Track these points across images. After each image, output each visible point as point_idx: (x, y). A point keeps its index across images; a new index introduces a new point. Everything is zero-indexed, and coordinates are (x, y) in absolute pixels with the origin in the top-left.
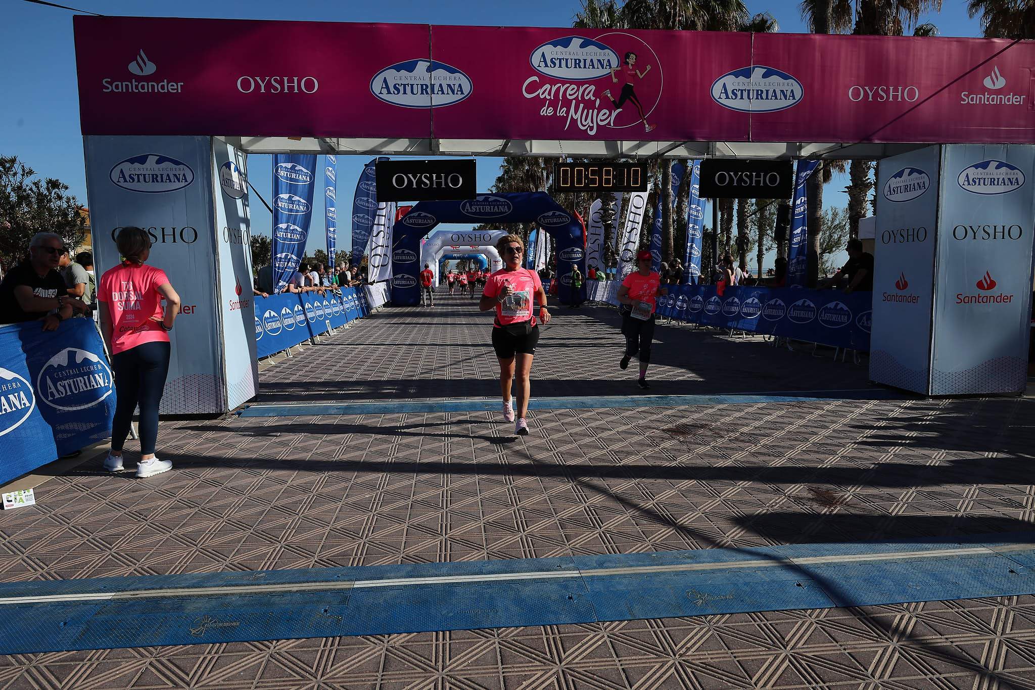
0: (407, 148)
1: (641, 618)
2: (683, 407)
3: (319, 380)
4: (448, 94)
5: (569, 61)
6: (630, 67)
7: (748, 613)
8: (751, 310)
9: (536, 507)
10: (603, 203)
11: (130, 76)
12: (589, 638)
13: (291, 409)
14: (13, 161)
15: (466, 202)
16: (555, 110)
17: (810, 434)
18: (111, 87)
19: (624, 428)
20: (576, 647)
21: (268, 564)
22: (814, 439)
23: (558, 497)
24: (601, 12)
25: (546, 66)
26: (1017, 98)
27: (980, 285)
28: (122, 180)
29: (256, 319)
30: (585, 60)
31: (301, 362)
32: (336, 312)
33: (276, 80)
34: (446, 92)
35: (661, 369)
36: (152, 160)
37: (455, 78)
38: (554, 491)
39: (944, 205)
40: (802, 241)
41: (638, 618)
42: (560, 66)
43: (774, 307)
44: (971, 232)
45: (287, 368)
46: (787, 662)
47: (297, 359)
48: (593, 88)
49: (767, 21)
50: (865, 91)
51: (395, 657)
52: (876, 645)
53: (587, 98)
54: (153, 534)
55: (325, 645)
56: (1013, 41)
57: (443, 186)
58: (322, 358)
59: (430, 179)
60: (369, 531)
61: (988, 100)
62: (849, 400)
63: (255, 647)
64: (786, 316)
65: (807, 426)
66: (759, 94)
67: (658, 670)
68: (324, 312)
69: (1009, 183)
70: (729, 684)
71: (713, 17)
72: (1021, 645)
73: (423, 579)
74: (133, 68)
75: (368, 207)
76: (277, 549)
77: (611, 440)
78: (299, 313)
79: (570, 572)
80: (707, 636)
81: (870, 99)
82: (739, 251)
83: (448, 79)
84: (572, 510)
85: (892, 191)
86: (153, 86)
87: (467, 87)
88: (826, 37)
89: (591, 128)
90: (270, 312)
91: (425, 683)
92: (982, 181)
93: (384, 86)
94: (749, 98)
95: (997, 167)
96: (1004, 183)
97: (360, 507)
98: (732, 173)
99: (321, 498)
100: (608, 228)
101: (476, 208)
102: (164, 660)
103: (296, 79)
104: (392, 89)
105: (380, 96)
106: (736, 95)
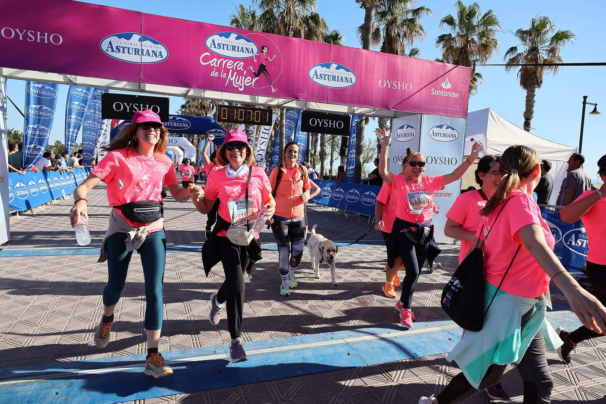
0: (124, 86)
1: (263, 380)
5: (229, 46)
6: (264, 53)
8: (326, 194)
9: (201, 314)
12: (232, 395)
16: (220, 74)
24: (248, 16)
25: (215, 47)
26: (456, 94)
29: (9, 188)
30: (238, 47)
32: (70, 185)
33: (31, 33)
34: (151, 55)
37: (157, 48)
39: (422, 145)
40: (354, 157)
41: (261, 381)
42: (223, 49)
43: (339, 192)
44: (434, 160)
45: (32, 222)
46: (342, 400)
48: (242, 63)
49: (338, 35)
50: (387, 83)
52: (386, 385)
53: (239, 69)
56: (455, 66)
59: (139, 107)
61: (443, 94)
66: (334, 78)
69: (452, 137)
71: (310, 30)
75: (95, 116)
78: (42, 185)
79: (221, 355)
80: (300, 388)
81: (389, 87)
82: (320, 159)
83: (153, 47)
85: (399, 136)
87: (165, 54)
88: (368, 51)
89: (241, 87)
90: (20, 184)
92: (440, 135)
93: (109, 46)
94: (328, 79)
95: (447, 128)
96: (449, 136)
98: (318, 120)
99: (56, 314)
103: (46, 34)
104: (115, 49)
105: (106, 52)
106: (322, 77)
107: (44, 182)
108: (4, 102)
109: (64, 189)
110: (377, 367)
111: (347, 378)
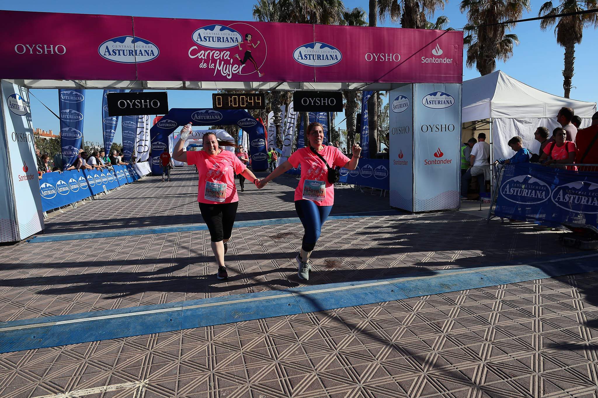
1: (204, 326)
2: (287, 224)
3: (87, 220)
4: (145, 55)
5: (214, 38)
6: (248, 41)
7: (258, 319)
8: (344, 171)
10: (274, 113)
13: (61, 237)
15: (194, 114)
16: (208, 65)
17: (344, 234)
19: (250, 236)
20: (164, 342)
21: (13, 318)
22: (345, 236)
25: (201, 40)
26: (448, 60)
27: (436, 155)
29: (50, 186)
30: (223, 38)
31: (81, 211)
33: (39, 47)
34: (144, 54)
35: (287, 205)
37: (149, 47)
38: (192, 271)
39: (416, 114)
41: (202, 326)
42: (209, 41)
44: (430, 128)
45: (71, 214)
47: (79, 209)
48: (228, 53)
50: (374, 56)
51: (65, 355)
53: (225, 58)
55: (28, 353)
56: (445, 31)
57: (148, 107)
58: (95, 208)
60: (79, 298)
61: (435, 61)
62: (374, 216)
65: (345, 230)
66: (319, 57)
67: (199, 348)
68: (102, 180)
69: (447, 103)
70: (230, 350)
71: (325, 11)
73: (96, 318)
76: (21, 310)
77: (239, 243)
79: (177, 308)
80: (232, 331)
81: (376, 60)
83: (145, 47)
85: (395, 107)
87: (156, 52)
88: (352, 27)
89: (229, 75)
90: (61, 182)
91: (75, 365)
92: (434, 102)
93: (107, 51)
94: (313, 59)
95: (441, 95)
96: (445, 103)
98: (310, 99)
100: (277, 127)
101: (201, 117)
103: (52, 46)
104: (112, 53)
105: (104, 56)
106: (307, 58)
107: (85, 179)
109: (105, 184)
110: (310, 315)
111: (278, 323)
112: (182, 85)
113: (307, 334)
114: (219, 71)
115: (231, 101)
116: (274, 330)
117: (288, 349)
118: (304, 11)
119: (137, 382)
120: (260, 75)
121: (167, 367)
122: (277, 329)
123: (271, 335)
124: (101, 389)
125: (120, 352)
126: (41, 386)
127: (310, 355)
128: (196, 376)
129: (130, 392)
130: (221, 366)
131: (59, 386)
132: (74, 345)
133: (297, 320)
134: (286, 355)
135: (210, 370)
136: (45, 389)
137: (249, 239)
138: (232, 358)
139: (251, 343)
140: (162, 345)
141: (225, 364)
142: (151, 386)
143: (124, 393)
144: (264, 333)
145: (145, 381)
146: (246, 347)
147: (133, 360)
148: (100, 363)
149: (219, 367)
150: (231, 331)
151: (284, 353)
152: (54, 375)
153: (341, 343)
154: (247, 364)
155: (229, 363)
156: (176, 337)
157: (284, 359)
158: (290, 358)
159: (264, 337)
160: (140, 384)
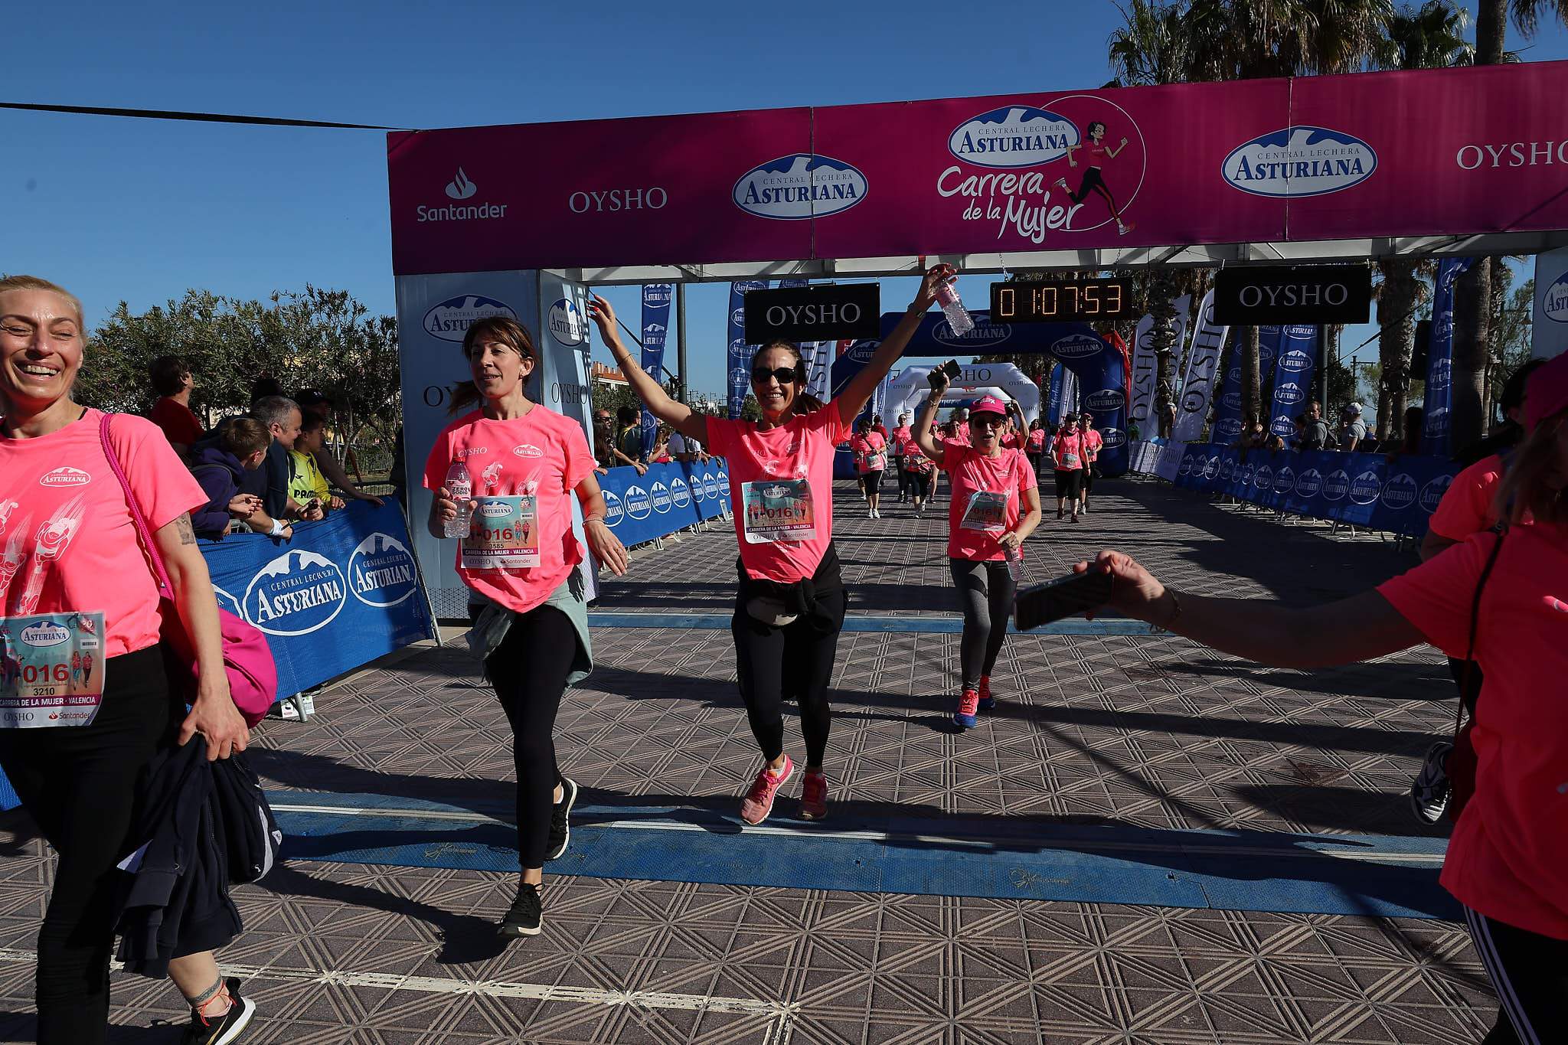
0: (794, 268)
1: (938, 893)
3: (684, 582)
4: (834, 198)
5: (1005, 141)
6: (1095, 140)
7: (1080, 902)
9: (881, 757)
10: (1156, 319)
11: (446, 201)
12: (859, 907)
13: (629, 618)
14: (344, 295)
15: (940, 326)
16: (984, 212)
18: (427, 215)
19: (1068, 663)
20: (839, 914)
23: (916, 747)
24: (1158, 23)
25: (972, 150)
28: (436, 328)
29: (615, 497)
30: (1028, 139)
31: (672, 557)
33: (615, 195)
34: (831, 195)
36: (470, 302)
37: (844, 176)
38: (915, 740)
41: (932, 892)
42: (992, 150)
43: (1403, 487)
45: (650, 565)
46: (1092, 960)
47: (667, 553)
48: (1040, 176)
50: (1486, 153)
51: (628, 901)
52: (1232, 955)
53: (1030, 191)
54: (422, 753)
55: (559, 883)
57: (834, 321)
58: (701, 553)
59: (817, 313)
60: (660, 769)
63: (486, 876)
64: (1417, 501)
66: (1301, 170)
67: (921, 949)
68: (718, 487)
70: (1000, 973)
72: (1446, 978)
74: (451, 191)
80: (1008, 921)
81: (1496, 164)
83: (835, 177)
84: (928, 763)
85: (1557, 303)
86: (472, 211)
87: (860, 187)
89: (1037, 234)
90: (635, 489)
91: (647, 930)
93: (750, 193)
94: (1284, 175)
97: (666, 741)
98: (1267, 288)
99: (623, 728)
100: (1163, 357)
102: (392, 878)
103: (639, 191)
104: (761, 197)
105: (745, 206)
106: (1263, 174)
107: (683, 484)
108: (585, 333)
109: (724, 497)
110: (1233, 917)
111: (1137, 923)
112: (917, 264)
113: (1220, 973)
114: (1011, 226)
115: (1039, 301)
116: (1123, 941)
117: (1160, 1003)
118: (1262, 32)
119: (774, 1003)
120: (1122, 229)
121: (844, 981)
122: (1133, 939)
123: (1114, 952)
124: (697, 1002)
125: (740, 921)
126: (580, 963)
127: (1227, 1035)
128: (911, 1021)
129: (757, 1025)
130: (977, 1009)
131: (613, 972)
132: (646, 884)
133: (1192, 925)
134: (1154, 1021)
135: (947, 1015)
136: (586, 973)
137: (1064, 669)
138: (1005, 993)
139: (1057, 966)
140: (834, 921)
141: (986, 1007)
142: (805, 1021)
143: (745, 1023)
144: (1096, 944)
145: (791, 1006)
146: (1043, 973)
147: (768, 946)
148: (698, 937)
149: (971, 1011)
150: (1006, 919)
151: (1148, 1014)
152: (605, 944)
153: (1324, 1021)
154: (1045, 1021)
155: (996, 1006)
156: (867, 909)
157: (1149, 1031)
158: (1167, 1033)
159: (1094, 955)
160: (782, 1010)
